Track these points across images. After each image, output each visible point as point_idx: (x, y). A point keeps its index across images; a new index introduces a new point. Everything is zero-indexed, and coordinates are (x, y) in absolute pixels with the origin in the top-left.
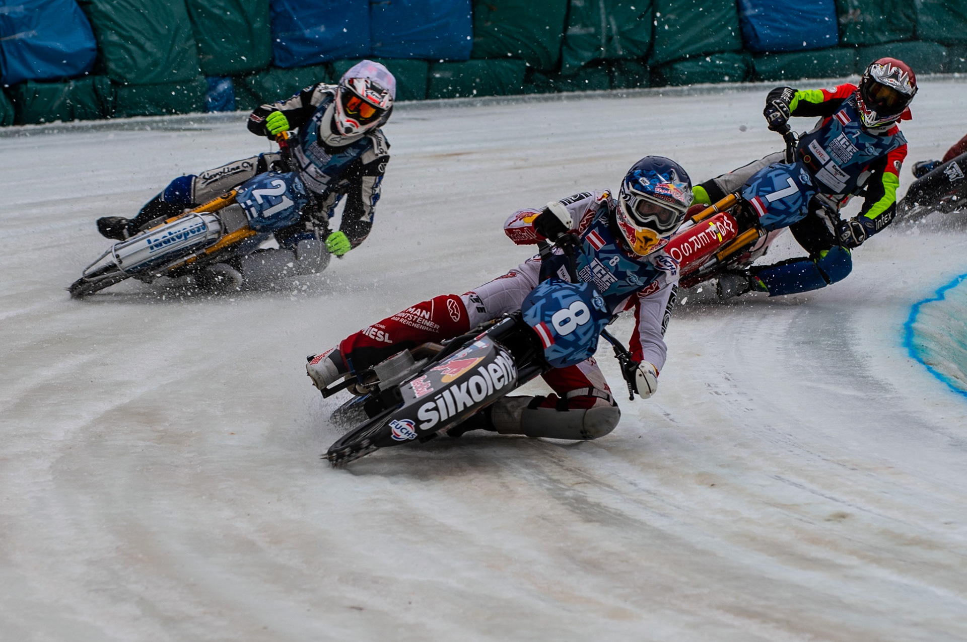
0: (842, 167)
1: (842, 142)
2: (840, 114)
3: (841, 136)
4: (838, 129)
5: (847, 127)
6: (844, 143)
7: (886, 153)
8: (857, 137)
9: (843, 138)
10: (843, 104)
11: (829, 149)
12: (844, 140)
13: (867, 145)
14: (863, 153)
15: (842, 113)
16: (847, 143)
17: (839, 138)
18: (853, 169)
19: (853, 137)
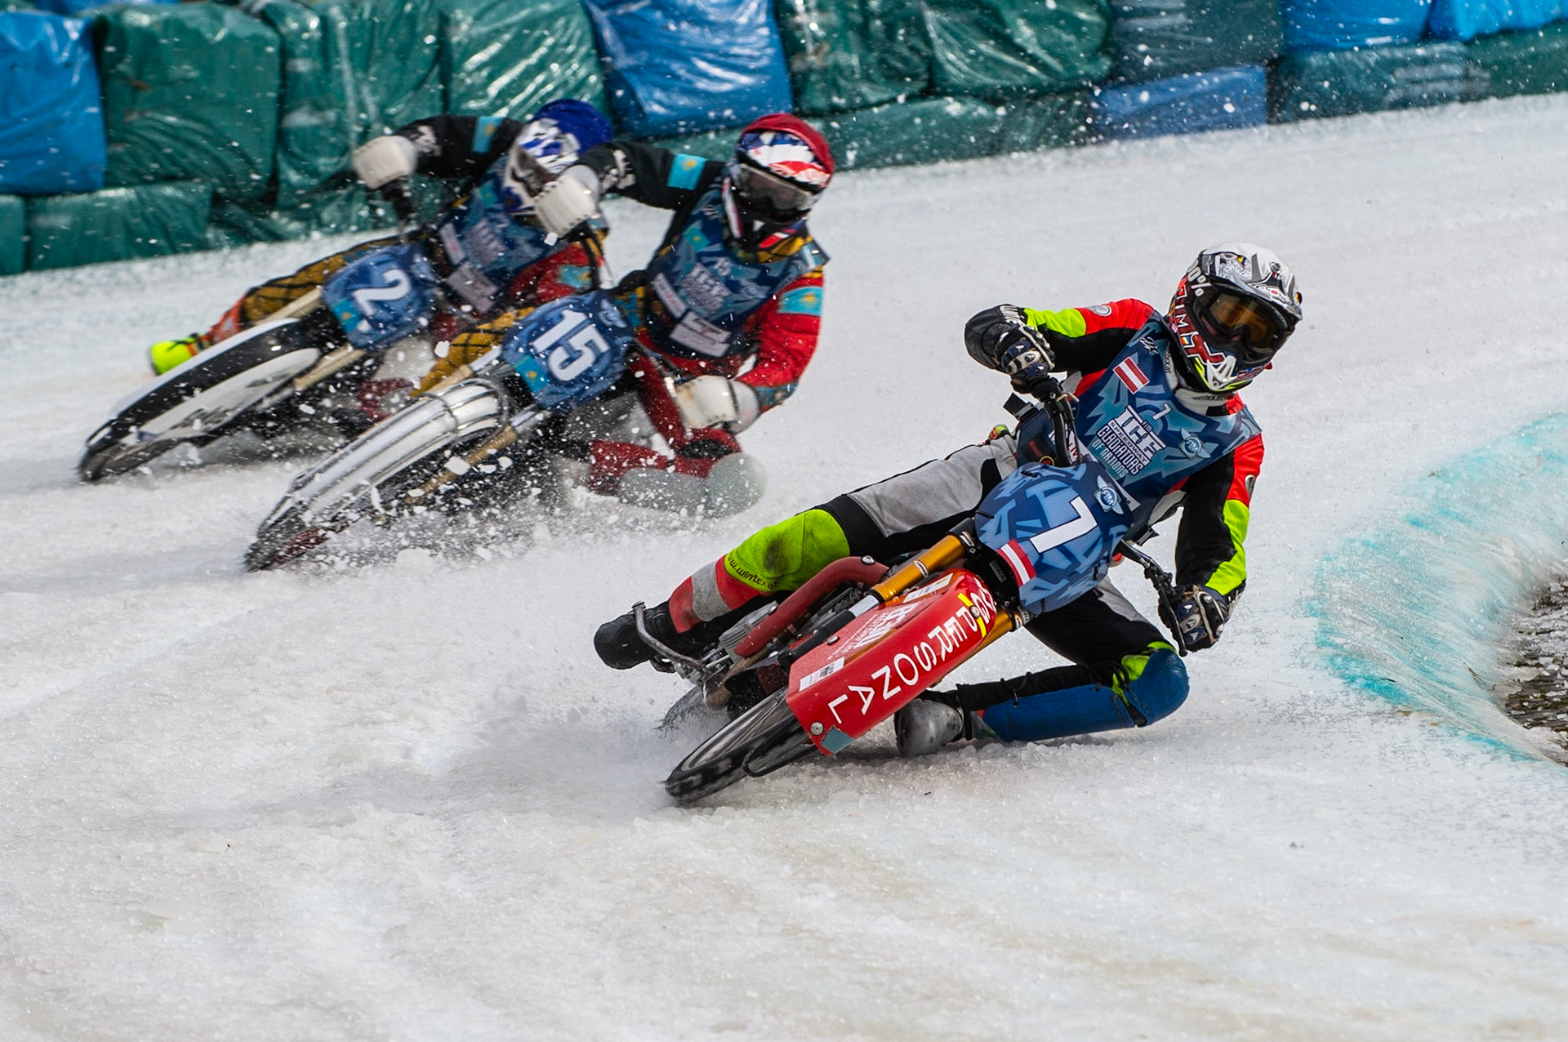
0: (1125, 484)
1: (1128, 429)
2: (1123, 365)
3: (1126, 415)
4: (1118, 400)
5: (1141, 395)
6: (1135, 431)
7: (1225, 452)
8: (1163, 418)
9: (1131, 419)
10: (1131, 344)
11: (1096, 444)
12: (1134, 424)
13: (1185, 434)
14: (1175, 452)
15: (1130, 364)
16: (1142, 432)
17: (1121, 420)
18: (1149, 489)
19: (1156, 417)
